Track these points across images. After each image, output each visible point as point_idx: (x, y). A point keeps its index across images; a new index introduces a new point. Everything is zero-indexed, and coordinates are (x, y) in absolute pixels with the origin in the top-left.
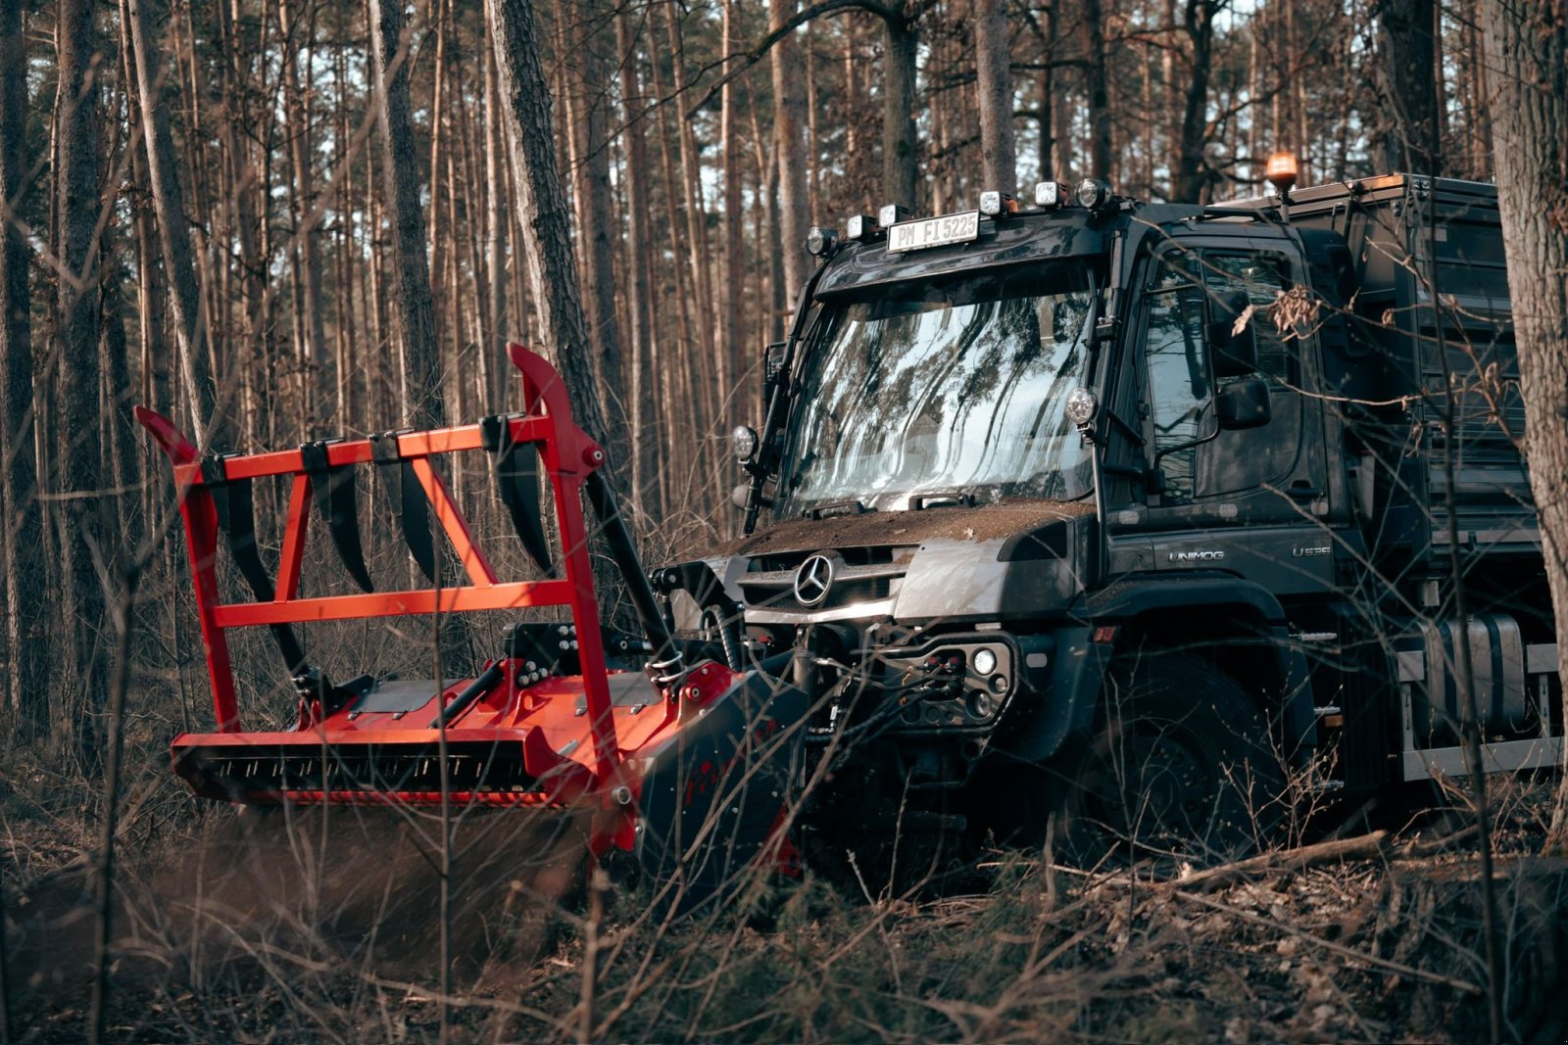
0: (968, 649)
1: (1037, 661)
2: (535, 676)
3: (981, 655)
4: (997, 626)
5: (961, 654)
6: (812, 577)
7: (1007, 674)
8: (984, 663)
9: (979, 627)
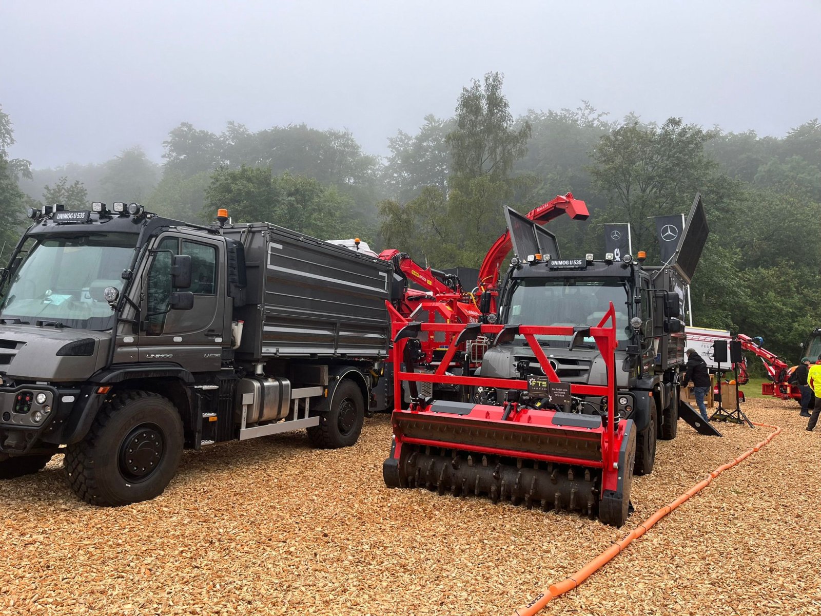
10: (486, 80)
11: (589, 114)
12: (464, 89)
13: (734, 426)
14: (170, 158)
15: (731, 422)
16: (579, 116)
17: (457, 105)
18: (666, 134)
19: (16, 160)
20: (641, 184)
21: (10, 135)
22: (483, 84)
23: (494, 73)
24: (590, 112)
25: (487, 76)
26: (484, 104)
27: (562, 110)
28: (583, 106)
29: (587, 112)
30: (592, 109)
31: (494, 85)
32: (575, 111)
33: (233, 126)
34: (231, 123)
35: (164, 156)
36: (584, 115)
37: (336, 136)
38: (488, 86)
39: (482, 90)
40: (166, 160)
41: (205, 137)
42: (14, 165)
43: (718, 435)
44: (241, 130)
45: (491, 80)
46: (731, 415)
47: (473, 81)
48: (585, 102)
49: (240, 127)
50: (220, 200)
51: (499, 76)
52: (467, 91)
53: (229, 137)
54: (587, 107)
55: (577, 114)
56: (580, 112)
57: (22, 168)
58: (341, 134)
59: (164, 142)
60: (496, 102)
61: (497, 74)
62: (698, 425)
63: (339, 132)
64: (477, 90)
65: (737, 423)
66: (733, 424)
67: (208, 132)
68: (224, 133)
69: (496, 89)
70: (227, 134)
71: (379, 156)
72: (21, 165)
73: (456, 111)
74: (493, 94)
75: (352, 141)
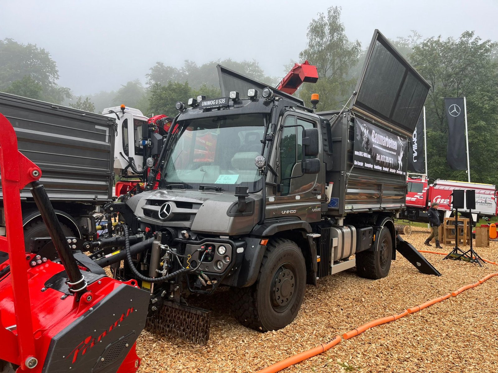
0: (217, 244)
1: (240, 250)
2: (40, 262)
3: (221, 247)
4: (228, 237)
5: (214, 247)
6: (164, 210)
7: (230, 256)
8: (222, 250)
9: (221, 237)
10: (329, 13)
11: (417, 40)
12: (314, 20)
13: (465, 264)
14: (150, 84)
15: (464, 260)
16: (410, 42)
17: (307, 32)
18: (462, 43)
19: (62, 88)
20: (444, 82)
21: (57, 74)
22: (326, 15)
23: (334, 7)
24: (418, 38)
25: (329, 10)
26: (327, 30)
27: (398, 38)
28: (412, 34)
29: (415, 38)
30: (419, 36)
31: (334, 15)
32: (407, 38)
33: (188, 63)
34: (186, 61)
35: (147, 83)
36: (413, 40)
37: (249, 65)
38: (330, 17)
39: (326, 20)
40: (148, 86)
41: (170, 71)
42: (60, 92)
43: (436, 275)
44: (193, 65)
45: (332, 12)
46: (465, 254)
47: (319, 14)
48: (414, 31)
49: (192, 63)
50: (156, 105)
51: (338, 9)
52: (315, 22)
53: (186, 70)
54: (415, 35)
55: (408, 40)
56: (410, 39)
57: (65, 92)
58: (251, 63)
59: (147, 75)
60: (335, 28)
61: (337, 8)
62: (419, 264)
63: (250, 62)
64: (322, 20)
65: (469, 261)
66: (465, 262)
67: (172, 67)
68: (183, 68)
69: (336, 19)
70: (184, 68)
71: (278, 77)
72: (64, 91)
73: (307, 36)
74: (334, 22)
75: (258, 68)
